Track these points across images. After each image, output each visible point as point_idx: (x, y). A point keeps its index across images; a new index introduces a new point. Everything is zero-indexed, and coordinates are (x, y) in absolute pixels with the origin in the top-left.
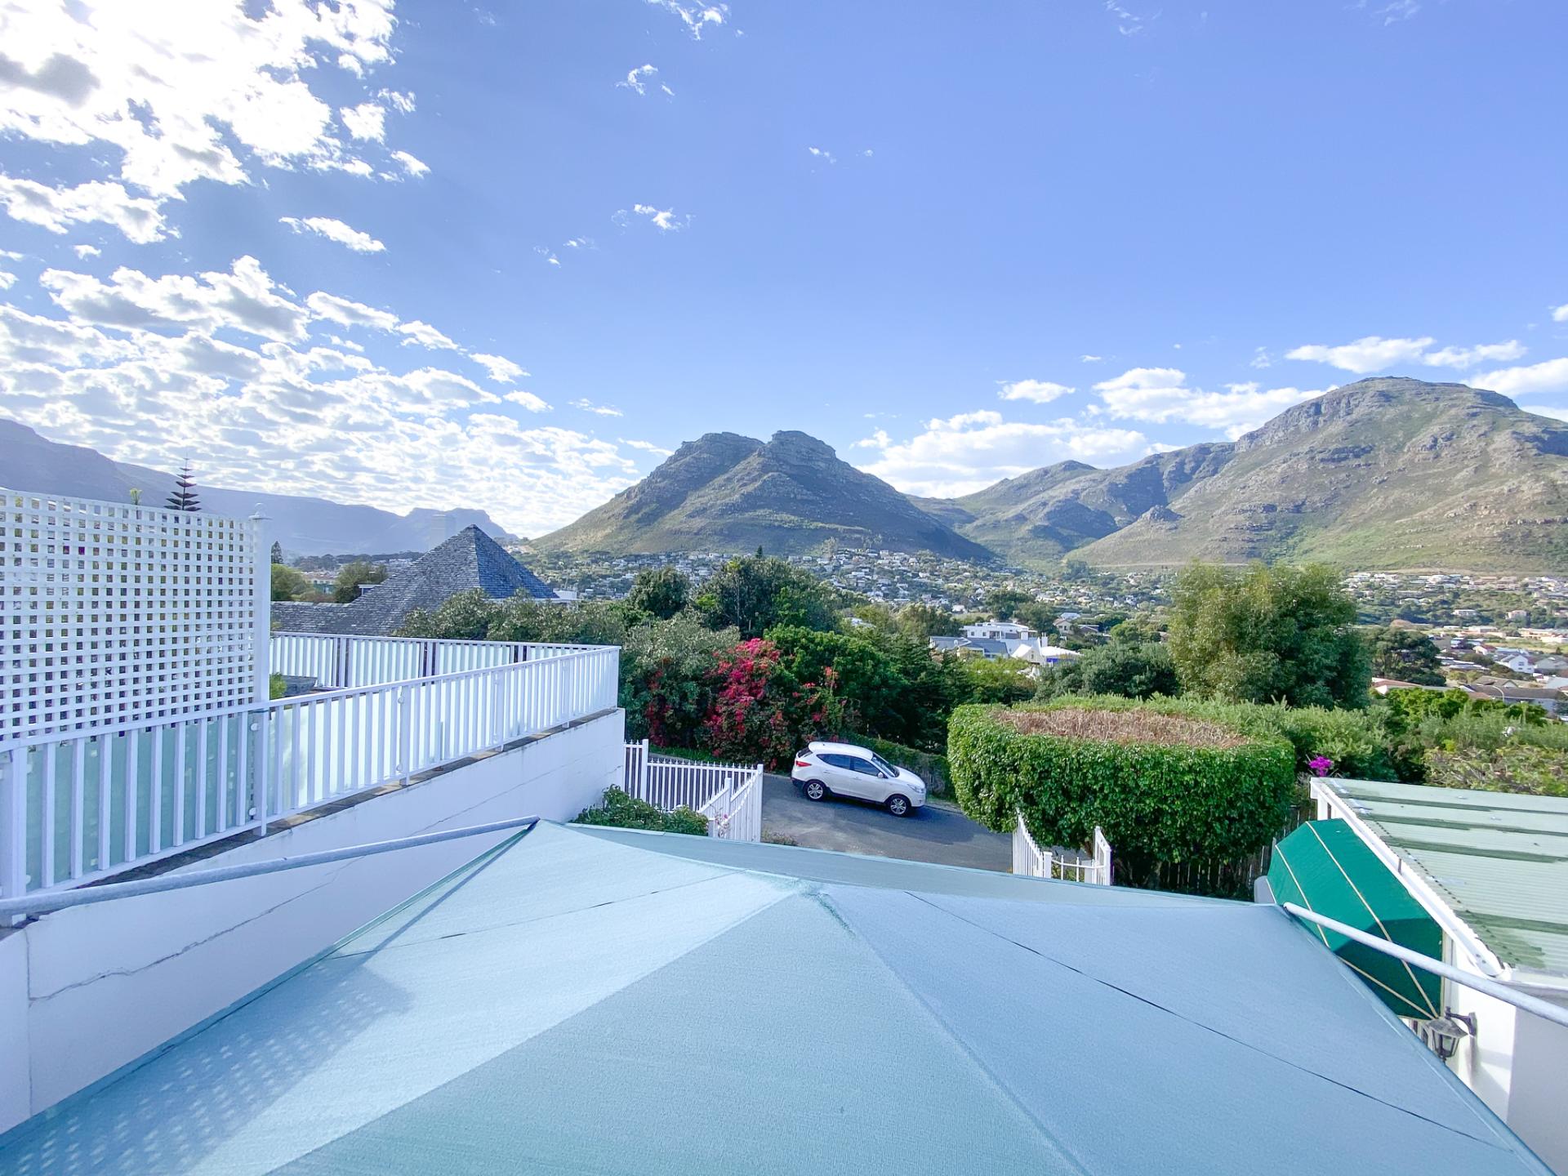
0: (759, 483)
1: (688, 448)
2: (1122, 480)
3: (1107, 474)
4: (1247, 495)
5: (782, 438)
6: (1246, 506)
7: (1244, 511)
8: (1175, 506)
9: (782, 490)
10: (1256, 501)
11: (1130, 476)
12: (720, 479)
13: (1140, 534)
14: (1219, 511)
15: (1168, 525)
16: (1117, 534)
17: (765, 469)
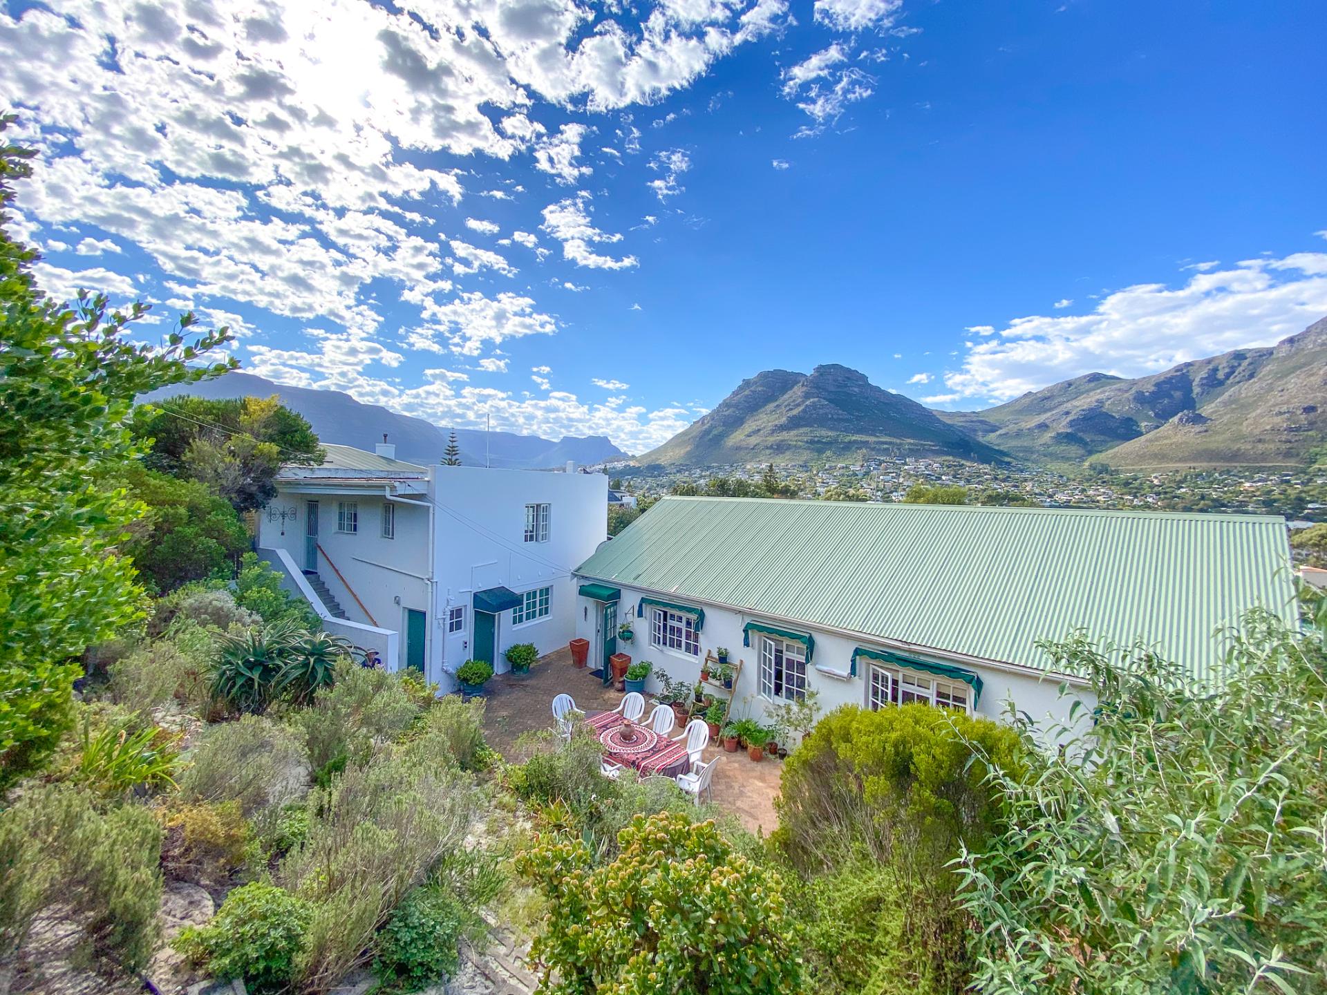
0: (801, 409)
1: (747, 383)
2: (1149, 388)
3: (1134, 383)
4: (1285, 398)
5: (823, 370)
6: (1284, 408)
7: (1280, 413)
8: (1206, 410)
9: (821, 412)
10: (1296, 403)
11: (1157, 385)
12: (771, 406)
13: (1166, 438)
14: (1254, 414)
15: (1198, 428)
16: (1143, 438)
17: (807, 396)
